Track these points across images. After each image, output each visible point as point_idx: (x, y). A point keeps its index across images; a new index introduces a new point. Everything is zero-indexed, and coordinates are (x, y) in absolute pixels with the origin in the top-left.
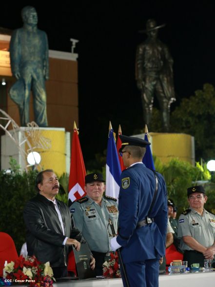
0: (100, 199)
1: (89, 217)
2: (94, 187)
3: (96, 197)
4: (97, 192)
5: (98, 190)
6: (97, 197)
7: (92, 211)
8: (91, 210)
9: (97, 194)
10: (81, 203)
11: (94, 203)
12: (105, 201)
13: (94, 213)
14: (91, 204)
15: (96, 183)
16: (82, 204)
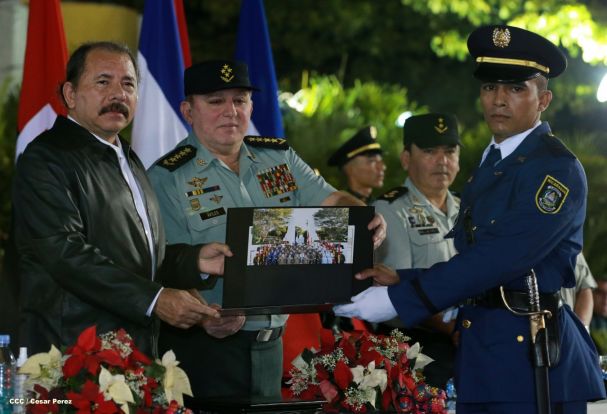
0: (236, 149)
1: (204, 216)
2: (222, 108)
3: (225, 144)
4: (231, 125)
5: (235, 122)
6: (232, 144)
7: (211, 194)
8: (206, 191)
9: (231, 132)
10: (172, 168)
11: (214, 163)
12: (250, 157)
13: (217, 199)
14: (207, 169)
15: (229, 96)
16: (175, 174)
